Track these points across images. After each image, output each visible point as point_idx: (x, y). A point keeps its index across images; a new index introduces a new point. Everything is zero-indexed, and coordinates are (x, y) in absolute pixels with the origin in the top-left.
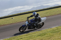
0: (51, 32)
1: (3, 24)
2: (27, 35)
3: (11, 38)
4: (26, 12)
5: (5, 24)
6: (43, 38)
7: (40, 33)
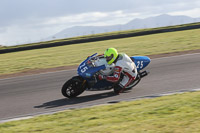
0: (193, 106)
1: (33, 67)
2: (113, 109)
3: (59, 115)
4: (110, 32)
5: (42, 66)
6: (163, 123)
7: (154, 104)
